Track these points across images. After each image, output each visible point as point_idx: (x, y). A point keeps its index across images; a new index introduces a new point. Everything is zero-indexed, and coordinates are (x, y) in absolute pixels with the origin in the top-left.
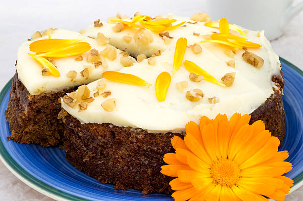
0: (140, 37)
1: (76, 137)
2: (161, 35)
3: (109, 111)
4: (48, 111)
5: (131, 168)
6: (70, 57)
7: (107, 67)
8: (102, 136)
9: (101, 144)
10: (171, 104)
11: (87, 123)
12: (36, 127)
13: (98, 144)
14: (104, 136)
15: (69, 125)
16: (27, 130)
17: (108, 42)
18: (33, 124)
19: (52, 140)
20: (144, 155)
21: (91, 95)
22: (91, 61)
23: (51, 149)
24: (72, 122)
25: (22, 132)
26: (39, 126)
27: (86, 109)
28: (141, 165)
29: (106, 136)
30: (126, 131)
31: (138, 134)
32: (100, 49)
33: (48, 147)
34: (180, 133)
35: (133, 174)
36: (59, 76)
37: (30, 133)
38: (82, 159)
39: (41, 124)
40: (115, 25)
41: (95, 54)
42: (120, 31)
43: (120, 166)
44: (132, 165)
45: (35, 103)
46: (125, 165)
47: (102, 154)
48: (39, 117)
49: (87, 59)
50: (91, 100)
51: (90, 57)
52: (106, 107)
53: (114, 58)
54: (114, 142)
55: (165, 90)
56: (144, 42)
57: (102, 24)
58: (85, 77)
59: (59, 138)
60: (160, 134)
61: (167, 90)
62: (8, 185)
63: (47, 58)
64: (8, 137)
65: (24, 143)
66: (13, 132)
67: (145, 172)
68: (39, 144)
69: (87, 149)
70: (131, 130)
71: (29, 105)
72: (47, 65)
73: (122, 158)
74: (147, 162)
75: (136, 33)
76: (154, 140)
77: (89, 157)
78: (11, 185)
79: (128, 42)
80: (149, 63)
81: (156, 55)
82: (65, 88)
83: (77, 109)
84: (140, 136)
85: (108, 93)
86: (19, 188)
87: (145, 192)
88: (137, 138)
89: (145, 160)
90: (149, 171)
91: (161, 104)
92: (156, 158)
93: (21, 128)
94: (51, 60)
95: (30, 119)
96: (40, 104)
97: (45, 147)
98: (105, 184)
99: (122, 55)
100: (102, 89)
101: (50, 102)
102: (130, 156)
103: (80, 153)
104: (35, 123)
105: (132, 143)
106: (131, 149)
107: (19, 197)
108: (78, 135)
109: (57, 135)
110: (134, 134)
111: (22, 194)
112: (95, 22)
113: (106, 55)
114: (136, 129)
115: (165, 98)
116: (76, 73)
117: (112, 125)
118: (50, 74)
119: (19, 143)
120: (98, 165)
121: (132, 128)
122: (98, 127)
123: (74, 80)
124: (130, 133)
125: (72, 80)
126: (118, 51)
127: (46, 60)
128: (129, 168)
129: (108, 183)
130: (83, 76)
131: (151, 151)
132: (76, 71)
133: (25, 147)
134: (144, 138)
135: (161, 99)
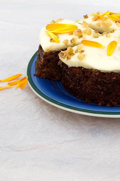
0: (105, 23)
1: (67, 74)
2: (116, 22)
3: (81, 60)
4: (54, 61)
5: (93, 91)
6: (67, 33)
7: (85, 38)
8: (78, 74)
9: (78, 78)
10: (114, 57)
11: (71, 66)
12: (48, 69)
13: (77, 78)
14: (79, 74)
15: (63, 68)
16: (43, 71)
17: (88, 26)
18: (46, 68)
19: (57, 77)
20: (100, 84)
21: (74, 52)
22: (77, 35)
23: (57, 82)
24: (65, 66)
25: (41, 72)
26: (50, 69)
27: (70, 59)
28: (98, 89)
29: (80, 73)
30: (90, 71)
31: (96, 72)
32: (83, 29)
33: (55, 81)
34: (118, 72)
35: (94, 94)
36: (59, 42)
37: (45, 72)
38: (69, 86)
39: (50, 68)
40: (93, 17)
41: (80, 31)
42: (96, 20)
43: (87, 90)
44: (94, 89)
45: (47, 56)
46: (90, 90)
47: (79, 84)
48: (49, 64)
49: (75, 34)
50: (74, 54)
51: (77, 33)
52: (80, 58)
53: (90, 34)
54: (85, 77)
55: (112, 50)
56: (107, 26)
57: (88, 17)
58: (73, 43)
59: (61, 76)
60: (107, 73)
61: (113, 50)
62: (33, 98)
63: (54, 33)
64: (34, 75)
65: (42, 78)
66: (37, 72)
67: (100, 93)
68: (51, 79)
69: (72, 81)
70: (93, 70)
71: (44, 57)
72: (53, 36)
73: (89, 85)
74: (101, 88)
75: (103, 21)
76: (104, 76)
77: (73, 85)
78: (34, 99)
79: (99, 26)
80: (106, 36)
81: (111, 32)
82: (62, 49)
83: (66, 59)
84: (97, 74)
85: (83, 51)
86: (38, 100)
87: (99, 104)
88: (95, 75)
89: (100, 87)
90: (102, 93)
91: (109, 57)
92: (106, 86)
93: (40, 69)
94: (56, 34)
95: (44, 65)
96: (49, 57)
97: (54, 80)
98: (81, 100)
99: (94, 33)
100: (80, 49)
101: (55, 56)
102: (93, 84)
103: (69, 83)
104: (48, 67)
105: (93, 77)
106: (93, 81)
107: (37, 104)
108: (67, 73)
109: (60, 74)
110: (94, 73)
111: (39, 103)
112: (84, 16)
113: (85, 32)
114: (95, 70)
115: (112, 54)
116: (68, 41)
117: (83, 68)
118: (54, 41)
119: (40, 77)
120: (77, 89)
121: (93, 69)
122: (77, 69)
123: (67, 44)
124: (92, 72)
125: (66, 45)
126: (93, 31)
127: (53, 34)
128: (92, 91)
129: (82, 99)
130: (72, 43)
131: (103, 82)
132: (68, 40)
133: (42, 80)
134: (99, 75)
135: (109, 54)
